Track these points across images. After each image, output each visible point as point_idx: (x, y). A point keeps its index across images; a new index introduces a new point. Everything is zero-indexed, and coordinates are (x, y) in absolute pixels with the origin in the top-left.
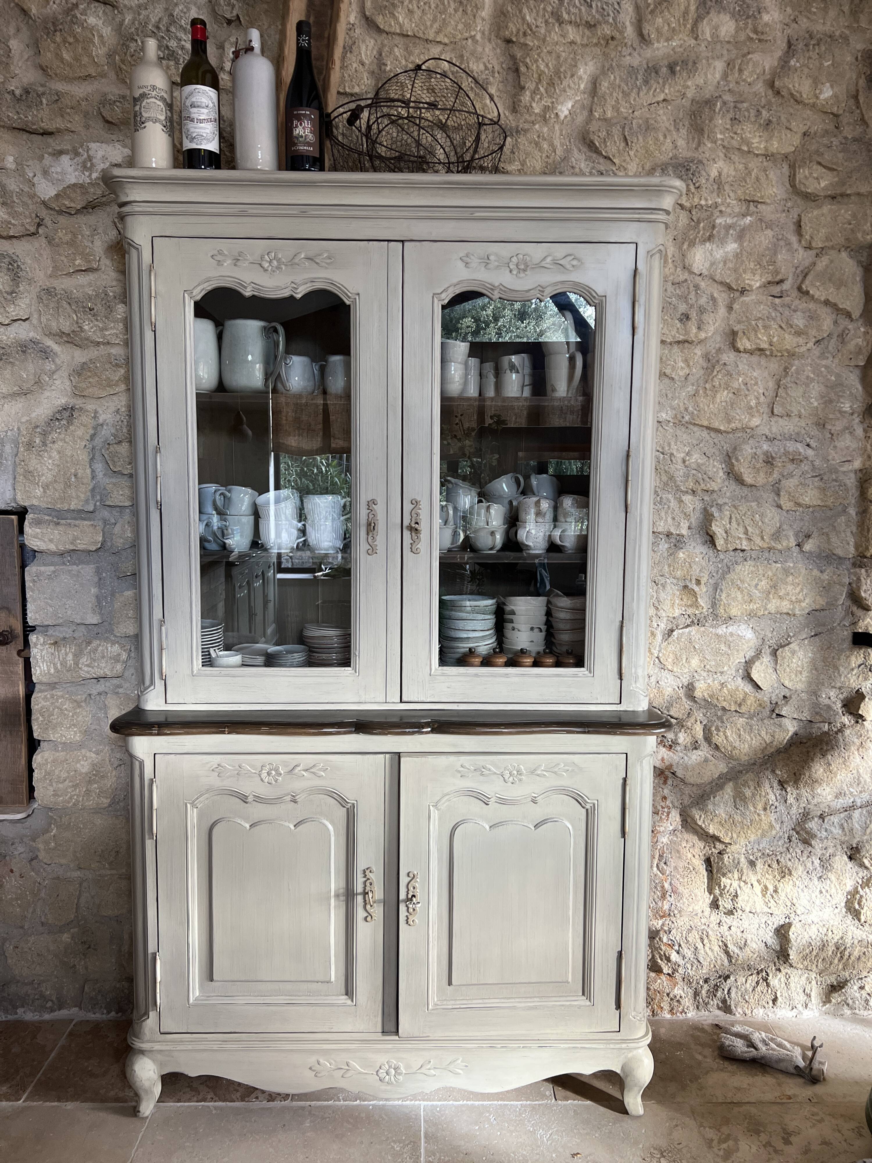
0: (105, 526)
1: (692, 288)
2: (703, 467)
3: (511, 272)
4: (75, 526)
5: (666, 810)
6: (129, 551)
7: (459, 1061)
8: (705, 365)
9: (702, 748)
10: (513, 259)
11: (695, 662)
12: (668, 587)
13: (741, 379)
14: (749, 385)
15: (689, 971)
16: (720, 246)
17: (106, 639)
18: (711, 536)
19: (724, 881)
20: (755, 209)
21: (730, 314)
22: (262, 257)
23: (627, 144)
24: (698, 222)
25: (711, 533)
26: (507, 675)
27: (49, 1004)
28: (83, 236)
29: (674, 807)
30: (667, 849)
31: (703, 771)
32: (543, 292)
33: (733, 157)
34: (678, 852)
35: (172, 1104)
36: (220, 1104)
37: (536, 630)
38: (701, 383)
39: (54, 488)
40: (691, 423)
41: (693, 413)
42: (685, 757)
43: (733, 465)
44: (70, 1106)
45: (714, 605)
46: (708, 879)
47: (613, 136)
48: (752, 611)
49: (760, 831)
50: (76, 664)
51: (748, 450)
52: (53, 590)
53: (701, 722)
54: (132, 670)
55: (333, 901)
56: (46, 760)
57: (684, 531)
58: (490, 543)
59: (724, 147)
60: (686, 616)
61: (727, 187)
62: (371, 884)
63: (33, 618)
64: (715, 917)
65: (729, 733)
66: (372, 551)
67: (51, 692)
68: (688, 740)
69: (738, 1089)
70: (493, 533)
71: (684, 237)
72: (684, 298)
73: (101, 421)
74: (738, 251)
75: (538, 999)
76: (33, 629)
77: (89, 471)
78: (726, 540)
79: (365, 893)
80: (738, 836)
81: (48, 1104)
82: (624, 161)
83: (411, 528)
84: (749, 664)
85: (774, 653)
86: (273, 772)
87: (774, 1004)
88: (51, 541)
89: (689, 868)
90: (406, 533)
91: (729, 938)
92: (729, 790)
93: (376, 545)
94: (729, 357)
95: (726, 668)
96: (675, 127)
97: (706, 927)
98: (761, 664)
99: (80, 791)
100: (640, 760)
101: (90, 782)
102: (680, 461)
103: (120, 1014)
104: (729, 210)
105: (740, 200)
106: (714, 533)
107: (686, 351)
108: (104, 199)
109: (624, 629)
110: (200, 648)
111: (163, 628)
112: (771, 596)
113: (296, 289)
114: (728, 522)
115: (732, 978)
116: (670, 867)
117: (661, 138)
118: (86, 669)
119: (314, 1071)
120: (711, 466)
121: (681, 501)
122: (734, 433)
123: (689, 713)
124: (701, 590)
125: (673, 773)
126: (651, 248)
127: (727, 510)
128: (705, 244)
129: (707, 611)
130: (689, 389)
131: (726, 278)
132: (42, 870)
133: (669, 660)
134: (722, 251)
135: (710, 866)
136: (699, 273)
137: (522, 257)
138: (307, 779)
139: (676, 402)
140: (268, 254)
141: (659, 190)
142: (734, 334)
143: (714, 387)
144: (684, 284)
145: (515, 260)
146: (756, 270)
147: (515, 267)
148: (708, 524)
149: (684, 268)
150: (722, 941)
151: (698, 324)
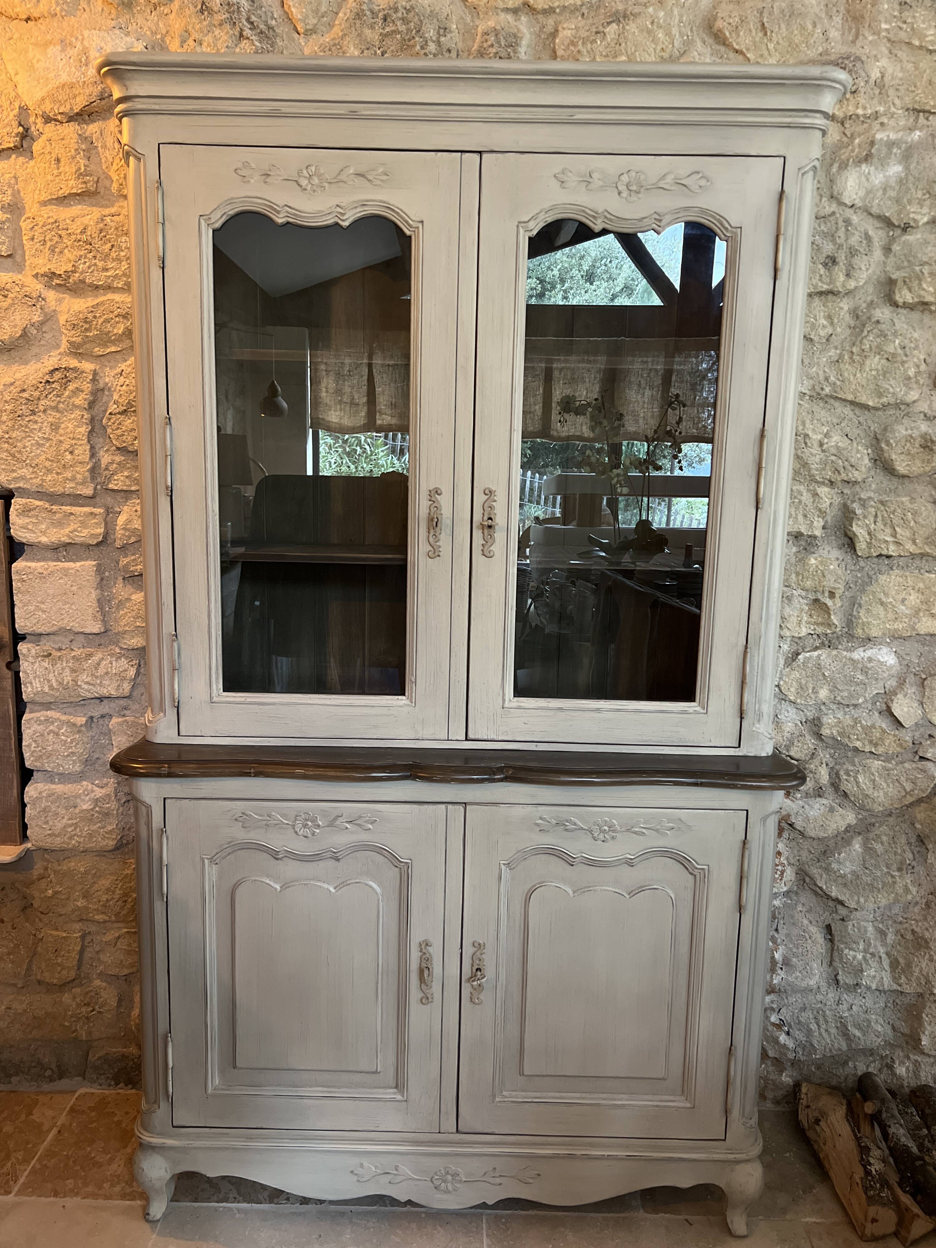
0: (107, 515)
1: (841, 223)
2: (845, 453)
3: (619, 193)
5: (779, 868)
7: (530, 1169)
8: (852, 323)
9: (827, 795)
10: (622, 178)
11: (823, 692)
12: (795, 601)
13: (897, 342)
14: (907, 349)
15: (800, 1055)
16: (880, 168)
17: (111, 652)
18: (851, 539)
19: (847, 952)
20: (925, 122)
21: (887, 257)
22: (299, 172)
23: (766, 34)
24: (853, 138)
25: (851, 535)
27: (48, 1073)
29: (789, 864)
30: (779, 913)
31: (827, 823)
32: (660, 221)
33: (900, 54)
34: (792, 917)
35: (189, 1204)
36: (244, 1205)
38: (847, 345)
40: (831, 397)
41: (835, 384)
42: (806, 806)
43: (881, 450)
45: (849, 623)
46: (827, 949)
47: (748, 23)
48: (896, 631)
49: (893, 895)
50: (75, 681)
51: (901, 431)
52: (46, 592)
53: (827, 765)
54: (142, 690)
56: (39, 793)
57: (818, 533)
59: (889, 40)
60: (815, 637)
61: (891, 92)
62: (428, 960)
63: (22, 624)
64: (833, 994)
65: (860, 779)
66: (435, 553)
67: (45, 714)
68: (810, 785)
72: (831, 236)
73: (101, 385)
74: (903, 175)
76: (23, 638)
77: (87, 447)
78: (869, 544)
79: (421, 970)
80: (866, 901)
82: (761, 56)
83: (482, 527)
84: (888, 696)
85: (922, 684)
86: (310, 823)
88: (42, 532)
89: (804, 937)
90: (477, 533)
91: (850, 1019)
92: (857, 846)
93: (439, 547)
94: (883, 313)
95: (861, 701)
96: (827, 14)
97: (822, 1006)
98: (905, 696)
99: (81, 831)
100: (763, 817)
101: (92, 820)
102: (816, 445)
104: (892, 123)
105: (908, 110)
106: (855, 534)
107: (830, 304)
108: (103, 103)
109: (750, 654)
110: (221, 669)
111: (175, 644)
112: (921, 614)
113: (343, 214)
114: (872, 520)
116: (782, 934)
117: (810, 27)
118: (86, 687)
119: (356, 1174)
120: (854, 451)
121: (815, 495)
122: (885, 410)
123: (813, 754)
124: (835, 605)
125: (790, 825)
126: (803, 164)
127: (872, 506)
128: (860, 166)
129: (841, 631)
130: (830, 354)
131: (885, 210)
132: (37, 920)
133: (792, 690)
134: (881, 175)
135: (831, 934)
136: (850, 204)
137: (634, 174)
138: (352, 833)
139: (814, 369)
140: (307, 168)
141: (819, 85)
142: (891, 283)
143: (863, 350)
144: (831, 218)
145: (625, 178)
146: (924, 200)
147: (625, 187)
148: (847, 523)
149: (832, 197)
150: (841, 1022)
151: (847, 270)
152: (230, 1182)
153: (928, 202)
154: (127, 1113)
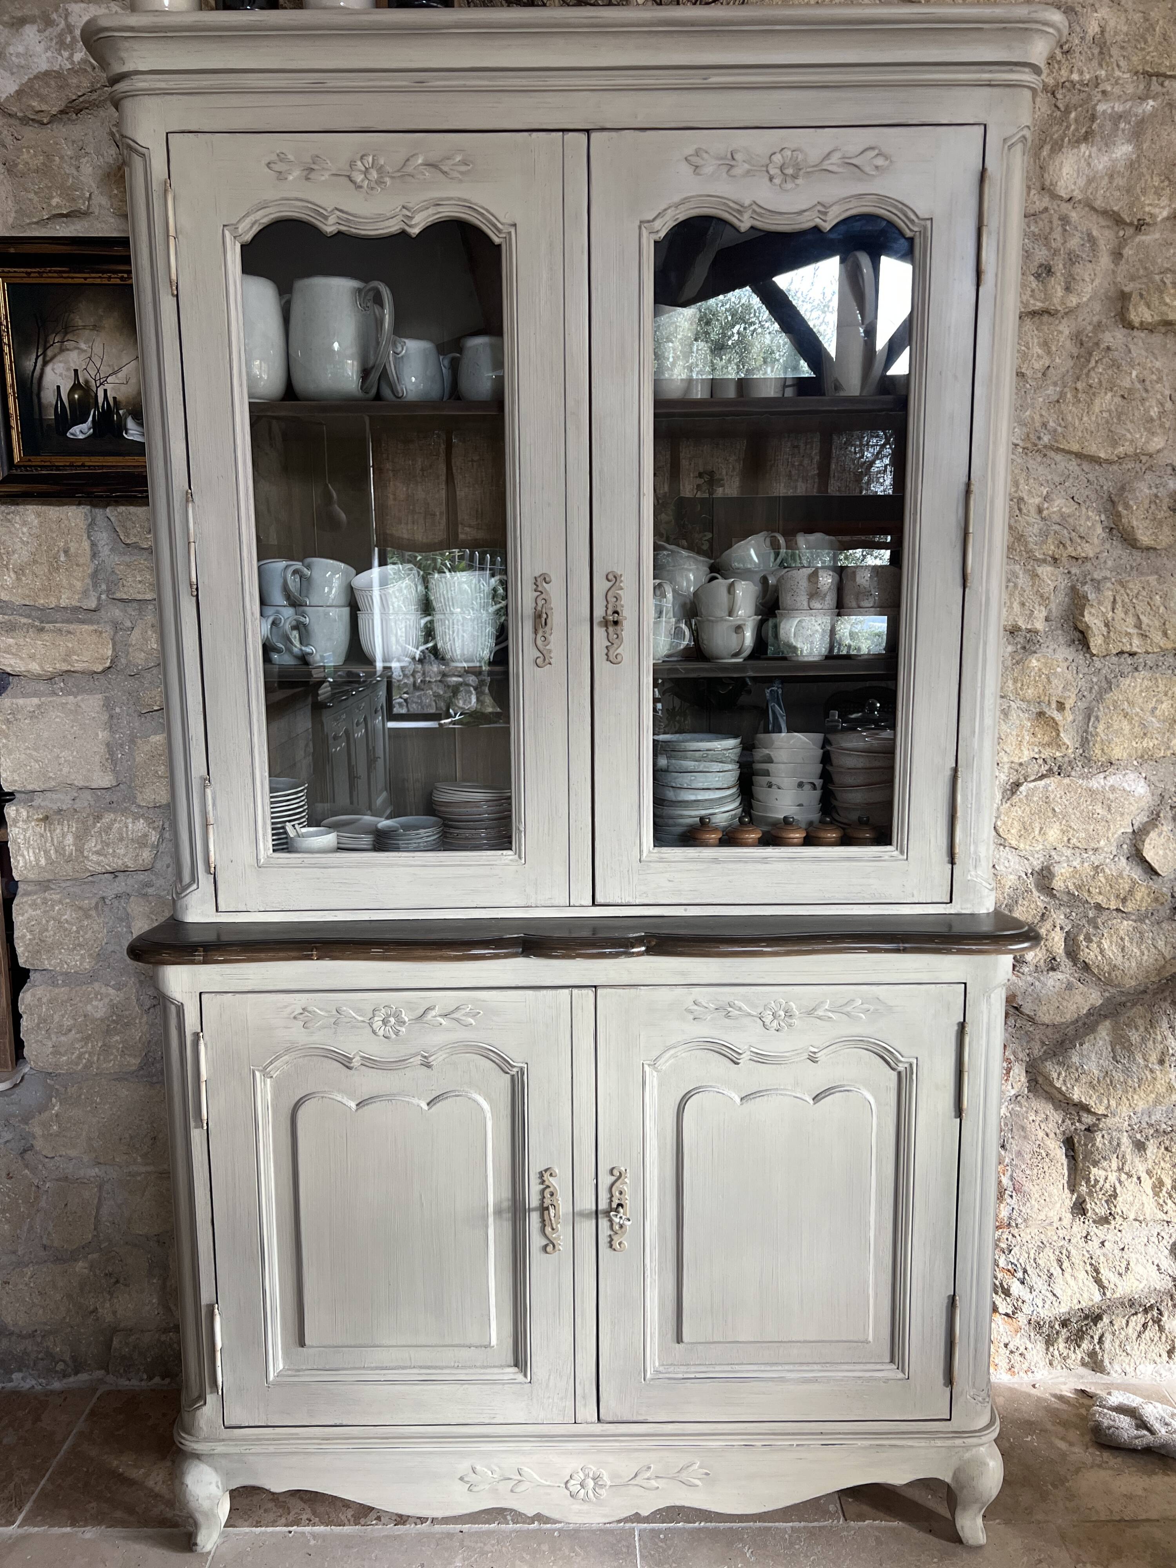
0: (116, 633)
1: (1056, 222)
2: (1071, 520)
3: (771, 180)
4: (69, 632)
5: (1005, 1065)
6: (155, 671)
7: (696, 1466)
8: (1075, 351)
9: (1062, 968)
10: (775, 158)
11: (1054, 834)
12: (1013, 715)
13: (1134, 373)
14: (1147, 383)
15: (1040, 1310)
16: (1104, 149)
17: (125, 811)
18: (1082, 632)
19: (1096, 1172)
20: (1159, 88)
21: (1117, 265)
22: (352, 164)
24: (1067, 111)
25: (1081, 627)
26: (765, 860)
27: (60, 1366)
28: (62, 158)
29: (1017, 1059)
30: (1006, 1124)
31: (1065, 1004)
32: (825, 213)
34: (1023, 1128)
35: (247, 1530)
36: (321, 1529)
37: (807, 787)
38: (1069, 379)
39: (34, 573)
40: (1051, 448)
41: (1055, 431)
42: (1037, 983)
43: (1119, 515)
44: (90, 1533)
45: (1085, 742)
46: (1069, 1169)
48: (1146, 750)
49: (1153, 1096)
50: (80, 850)
51: (1143, 489)
52: (38, 735)
53: (1062, 928)
54: (167, 860)
55: (491, 1220)
56: (39, 999)
57: (1040, 625)
58: (734, 647)
60: (1040, 761)
61: (1115, 51)
62: (552, 1194)
63: (9, 779)
64: (1079, 1228)
65: (1106, 944)
66: (543, 660)
67: (42, 895)
68: (1040, 955)
69: (1130, 1497)
70: (739, 629)
71: (1043, 137)
72: (1044, 239)
74: (1134, 156)
75: (819, 1367)
76: (10, 797)
77: (86, 545)
78: (1106, 638)
79: (543, 1209)
80: (1118, 1104)
81: (56, 1530)
83: (605, 623)
84: (1138, 836)
86: (392, 1020)
87: (1170, 1357)
88: (32, 657)
89: (1040, 1154)
90: (599, 632)
91: (1102, 1259)
92: (1104, 1034)
93: (550, 651)
94: (1115, 337)
95: (1102, 843)
97: (1066, 1243)
98: (1160, 835)
99: (93, 1046)
100: (986, 992)
101: (108, 1032)
102: (1033, 511)
103: (167, 1380)
104: (1117, 90)
105: (1136, 73)
106: (1088, 627)
107: (1045, 328)
108: (94, 96)
109: (959, 781)
110: (269, 822)
111: (209, 791)
113: (411, 218)
114: (1109, 608)
115: (1106, 1319)
116: (1011, 1152)
118: (94, 858)
119: (467, 1482)
120: (1084, 517)
121: (1034, 575)
122: (1120, 464)
123: (1043, 914)
124: (1064, 719)
125: (1016, 1008)
126: (1009, 133)
127: (1108, 588)
128: (1078, 147)
129: (1074, 753)
130: (1048, 392)
131: (1112, 204)
132: (40, 1167)
133: (1012, 831)
134: (1106, 159)
135: (1073, 1150)
136: (1067, 197)
137: (789, 153)
138: (448, 1030)
139: (1028, 413)
140: (362, 158)
141: (1026, 29)
142: (1124, 297)
143: (1091, 386)
144: (1043, 216)
145: (777, 158)
146: (1163, 189)
147: (778, 171)
148: (1077, 612)
149: (1043, 189)
150: (1091, 1264)
151: (1066, 283)
152: (302, 1499)
153: (1168, 191)
154: (164, 1415)
